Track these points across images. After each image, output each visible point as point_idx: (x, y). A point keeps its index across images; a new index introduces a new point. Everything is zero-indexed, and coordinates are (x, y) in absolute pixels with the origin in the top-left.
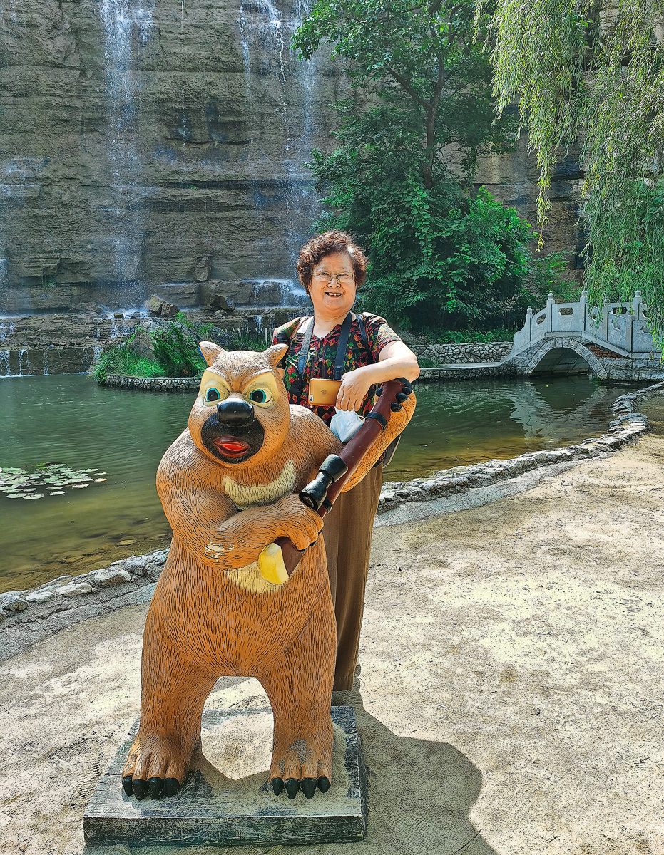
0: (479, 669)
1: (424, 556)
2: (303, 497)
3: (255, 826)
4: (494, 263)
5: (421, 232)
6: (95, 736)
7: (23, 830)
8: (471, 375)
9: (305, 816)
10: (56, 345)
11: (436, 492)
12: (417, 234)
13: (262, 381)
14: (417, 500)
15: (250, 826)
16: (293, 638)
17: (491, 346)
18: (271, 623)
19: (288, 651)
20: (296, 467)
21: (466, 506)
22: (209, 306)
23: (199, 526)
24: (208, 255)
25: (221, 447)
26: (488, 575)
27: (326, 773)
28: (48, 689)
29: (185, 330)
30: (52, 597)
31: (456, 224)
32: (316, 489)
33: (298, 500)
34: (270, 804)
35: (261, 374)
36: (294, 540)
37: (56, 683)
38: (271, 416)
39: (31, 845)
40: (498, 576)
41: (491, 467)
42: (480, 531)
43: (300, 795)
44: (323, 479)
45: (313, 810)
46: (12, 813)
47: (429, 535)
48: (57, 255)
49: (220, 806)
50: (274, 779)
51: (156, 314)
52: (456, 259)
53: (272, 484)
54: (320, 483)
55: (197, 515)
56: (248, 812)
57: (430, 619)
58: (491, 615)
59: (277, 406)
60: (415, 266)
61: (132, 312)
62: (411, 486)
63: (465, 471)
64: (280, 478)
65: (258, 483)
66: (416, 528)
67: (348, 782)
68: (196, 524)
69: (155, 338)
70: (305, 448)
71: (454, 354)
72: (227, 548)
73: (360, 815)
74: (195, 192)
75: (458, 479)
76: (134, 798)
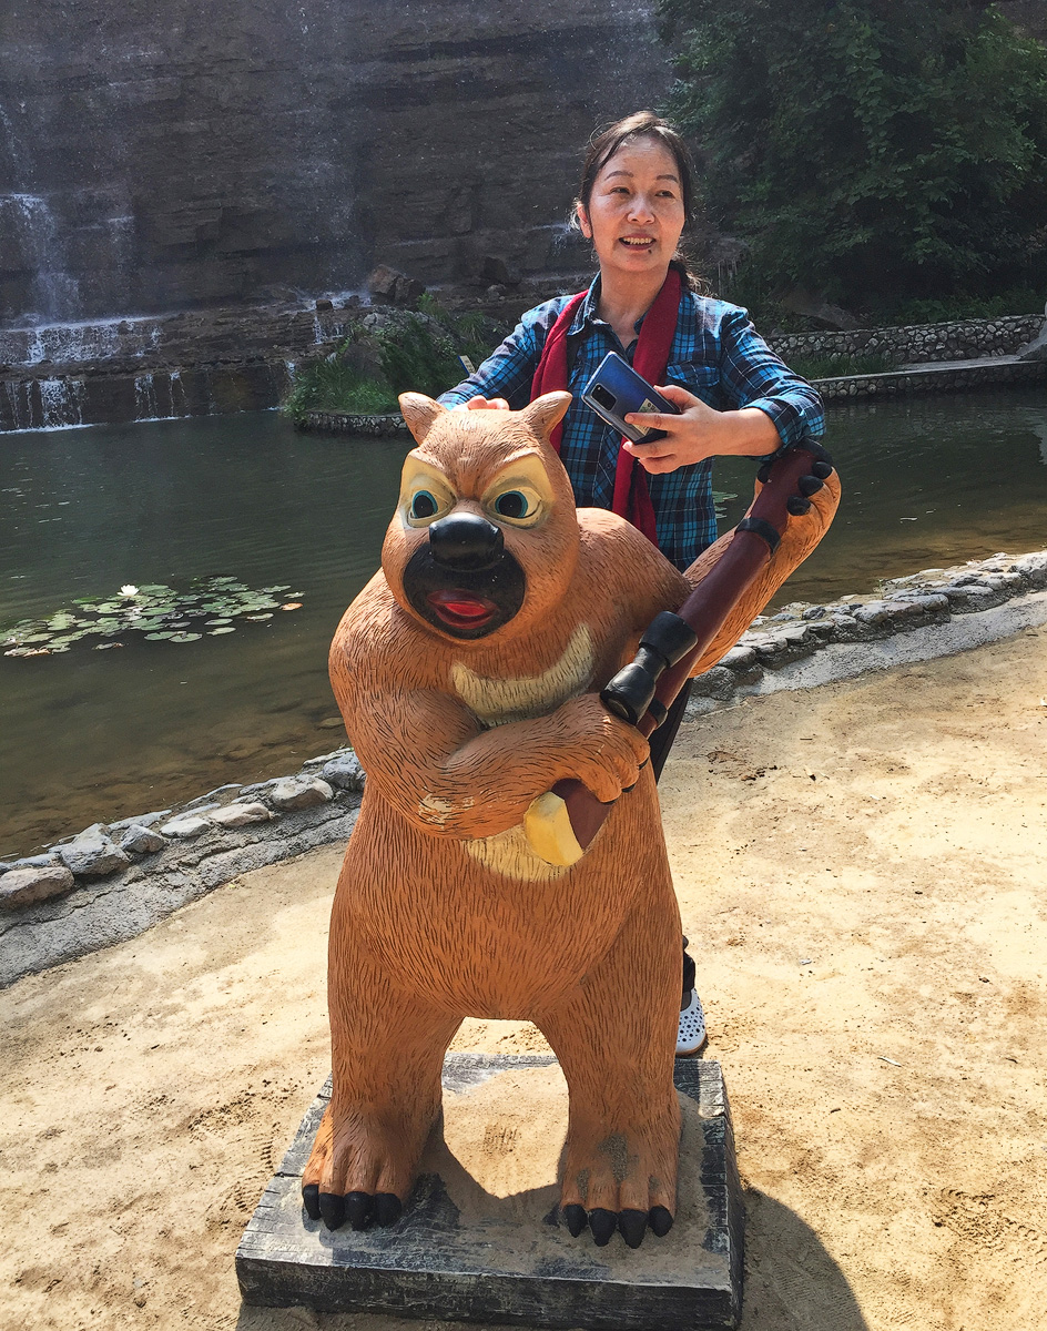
0: (965, 988)
1: (861, 750)
2: (609, 700)
3: (533, 1293)
4: (1009, 159)
5: (866, 109)
6: (268, 1089)
7: (141, 1265)
8: (958, 384)
9: (626, 1283)
10: (225, 362)
11: (885, 627)
12: (858, 113)
13: (519, 474)
14: (847, 641)
15: (524, 1293)
16: (596, 958)
17: (999, 326)
18: (552, 935)
19: (587, 983)
20: (596, 638)
21: (945, 649)
22: (477, 279)
23: (405, 762)
24: (472, 183)
25: (443, 610)
26: (984, 790)
27: (665, 1199)
28: (196, 994)
29: (435, 325)
30: (204, 829)
31: (934, 85)
32: (631, 682)
33: (598, 707)
34: (562, 1254)
35: (516, 460)
36: (591, 786)
37: (208, 983)
38: (538, 543)
39: (153, 1295)
40: (1005, 795)
41: (994, 571)
42: (970, 700)
43: (616, 1240)
44: (646, 663)
45: (639, 1271)
46: (125, 1232)
47: (870, 707)
48: (218, 202)
49: (472, 1250)
50: (568, 1207)
51: (386, 298)
52: (934, 156)
53: (548, 675)
54: (638, 671)
55: (401, 740)
56: (522, 1267)
57: (870, 880)
58: (989, 877)
59: (550, 522)
60: (852, 176)
61: (347, 295)
62: (837, 612)
63: (941, 579)
64: (563, 663)
65: (519, 672)
66: (848, 692)
67: (706, 1217)
68: (402, 757)
69: (383, 344)
70: (611, 597)
71: (925, 345)
72: (460, 804)
73: (729, 1289)
74: (444, 66)
75: (928, 599)
76: (322, 1224)
